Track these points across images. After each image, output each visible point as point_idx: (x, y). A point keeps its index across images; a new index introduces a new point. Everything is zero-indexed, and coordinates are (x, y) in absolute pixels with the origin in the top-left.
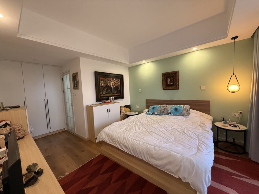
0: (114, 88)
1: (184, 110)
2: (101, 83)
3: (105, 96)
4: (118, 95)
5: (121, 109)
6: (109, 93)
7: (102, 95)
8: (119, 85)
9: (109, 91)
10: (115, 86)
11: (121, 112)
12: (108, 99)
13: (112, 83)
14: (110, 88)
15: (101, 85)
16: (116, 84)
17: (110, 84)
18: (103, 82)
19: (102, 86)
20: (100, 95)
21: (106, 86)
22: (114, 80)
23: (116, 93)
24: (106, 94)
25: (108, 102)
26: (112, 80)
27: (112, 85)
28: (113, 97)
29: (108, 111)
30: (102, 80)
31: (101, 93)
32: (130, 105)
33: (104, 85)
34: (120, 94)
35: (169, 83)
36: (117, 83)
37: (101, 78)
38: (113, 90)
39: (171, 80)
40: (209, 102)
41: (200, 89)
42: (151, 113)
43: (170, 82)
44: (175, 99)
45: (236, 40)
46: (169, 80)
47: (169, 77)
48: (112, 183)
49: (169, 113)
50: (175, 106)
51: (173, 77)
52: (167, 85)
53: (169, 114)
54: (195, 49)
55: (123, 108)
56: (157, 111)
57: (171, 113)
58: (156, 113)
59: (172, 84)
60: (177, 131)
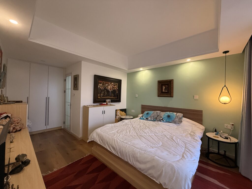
0: (111, 91)
1: (176, 118)
2: (99, 86)
3: (102, 98)
4: (115, 98)
5: (117, 113)
6: (106, 96)
7: (99, 97)
8: (117, 89)
9: (106, 94)
10: (113, 90)
11: (116, 115)
12: (105, 102)
13: (110, 87)
14: (108, 91)
15: (99, 87)
16: (113, 88)
17: (108, 87)
18: (101, 85)
19: (100, 89)
20: (98, 97)
21: (104, 89)
22: (112, 84)
23: (113, 97)
24: (103, 96)
25: (105, 104)
26: (110, 84)
27: (110, 89)
28: (110, 100)
29: (104, 112)
30: (100, 83)
31: (99, 95)
32: (126, 109)
33: (102, 88)
34: (117, 98)
35: (163, 91)
36: (115, 87)
37: (99, 81)
38: (110, 94)
39: (166, 88)
40: (201, 111)
41: (194, 98)
42: (145, 119)
43: (165, 89)
44: (169, 106)
45: (227, 54)
46: (164, 88)
47: (164, 85)
48: (96, 183)
49: (161, 119)
50: (168, 113)
51: (168, 85)
52: (162, 92)
53: (162, 121)
54: (189, 60)
55: (119, 112)
56: (151, 117)
57: (164, 120)
58: (149, 119)
59: (166, 91)
60: (166, 137)
